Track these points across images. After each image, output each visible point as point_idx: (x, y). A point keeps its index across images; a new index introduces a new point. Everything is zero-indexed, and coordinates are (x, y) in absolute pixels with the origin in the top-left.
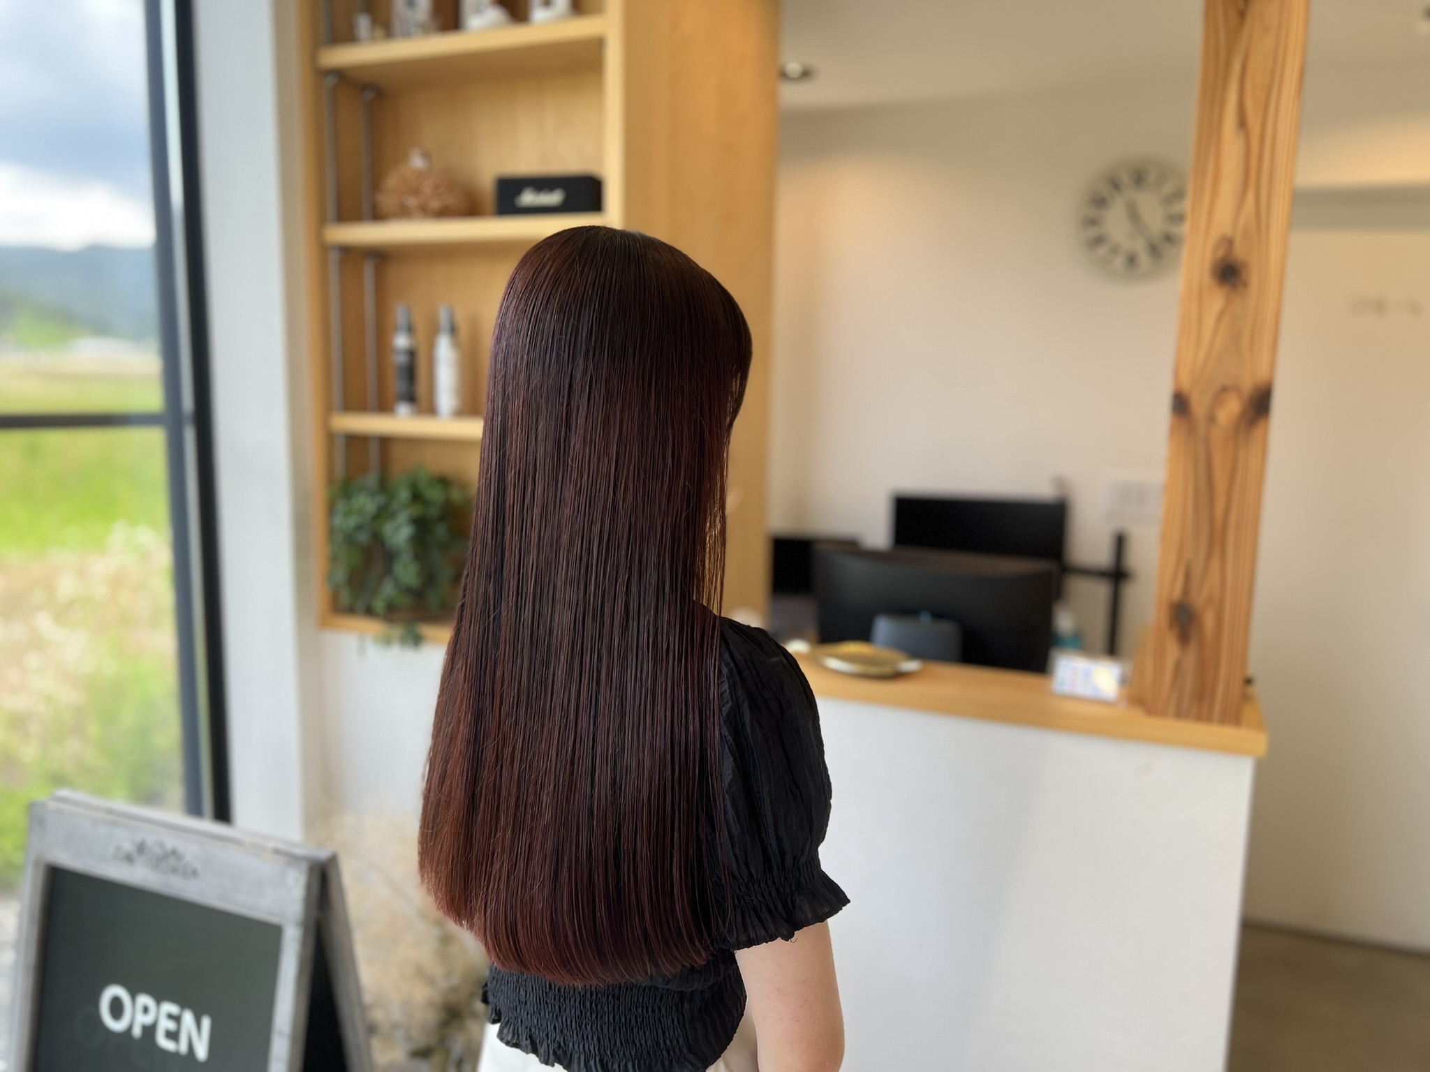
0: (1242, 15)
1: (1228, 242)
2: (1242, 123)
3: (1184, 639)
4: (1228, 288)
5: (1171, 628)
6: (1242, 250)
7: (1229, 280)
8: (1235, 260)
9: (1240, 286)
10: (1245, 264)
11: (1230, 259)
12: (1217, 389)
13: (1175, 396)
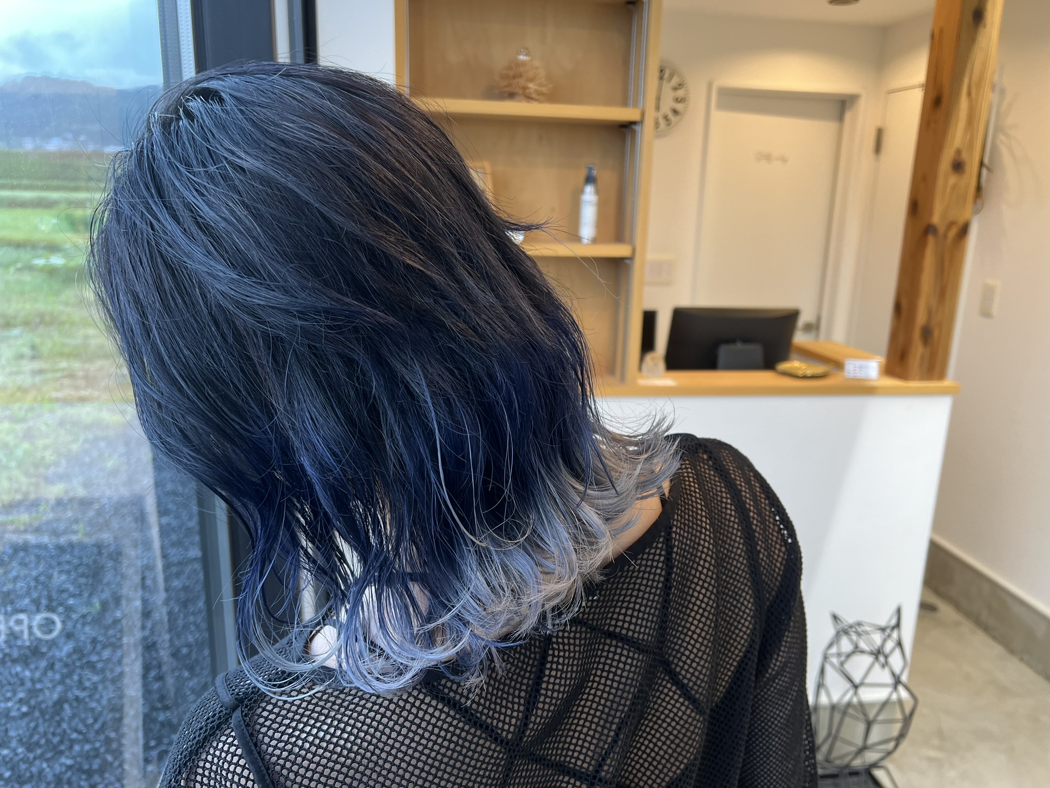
1: (958, 152)
3: (926, 343)
4: (956, 173)
5: (921, 338)
6: (965, 156)
7: (958, 170)
8: (962, 161)
9: (962, 174)
10: (965, 162)
11: (959, 160)
12: (948, 223)
13: (929, 226)
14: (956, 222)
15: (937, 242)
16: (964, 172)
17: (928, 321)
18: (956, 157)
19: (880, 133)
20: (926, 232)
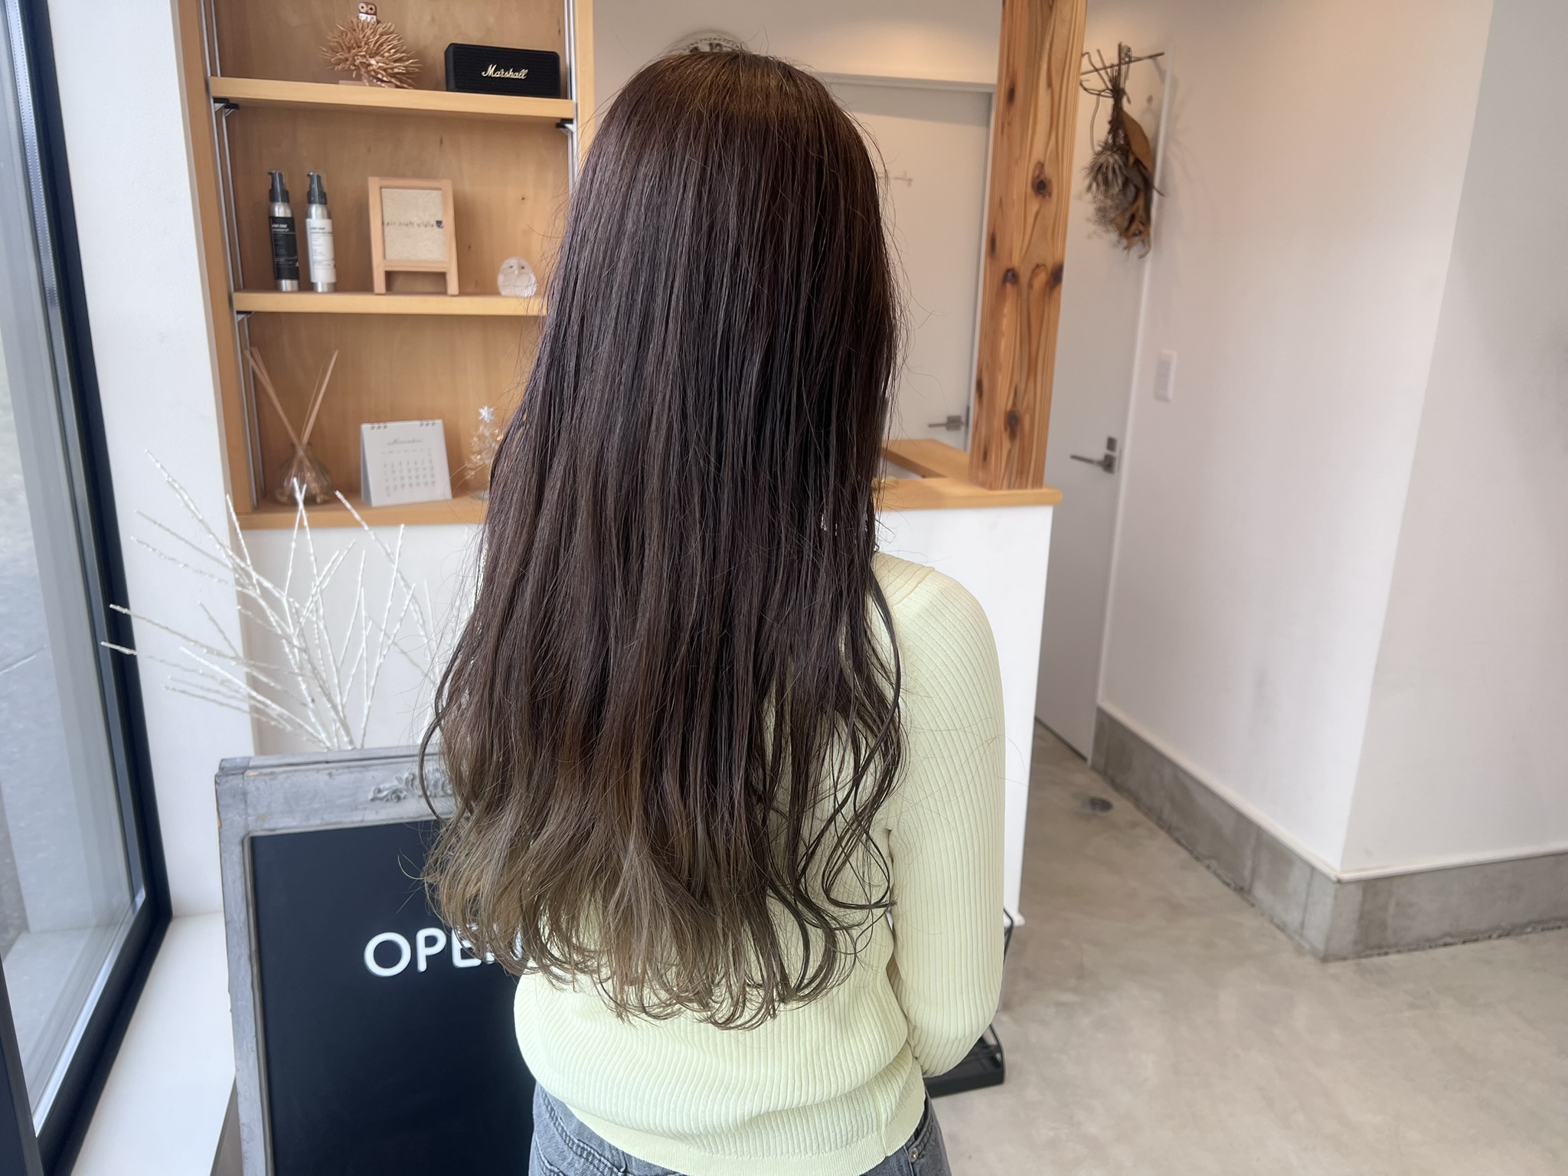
0: (1051, 8)
1: (1041, 166)
2: (1050, 85)
3: (1013, 435)
4: (1040, 197)
5: (1006, 429)
6: (1049, 172)
7: (1041, 191)
8: (1045, 179)
9: (1047, 197)
10: (1050, 181)
11: (1042, 177)
12: (1033, 266)
13: (1008, 271)
14: (1044, 265)
15: (1019, 294)
16: (1050, 195)
17: (1014, 404)
18: (1037, 173)
20: (1005, 280)
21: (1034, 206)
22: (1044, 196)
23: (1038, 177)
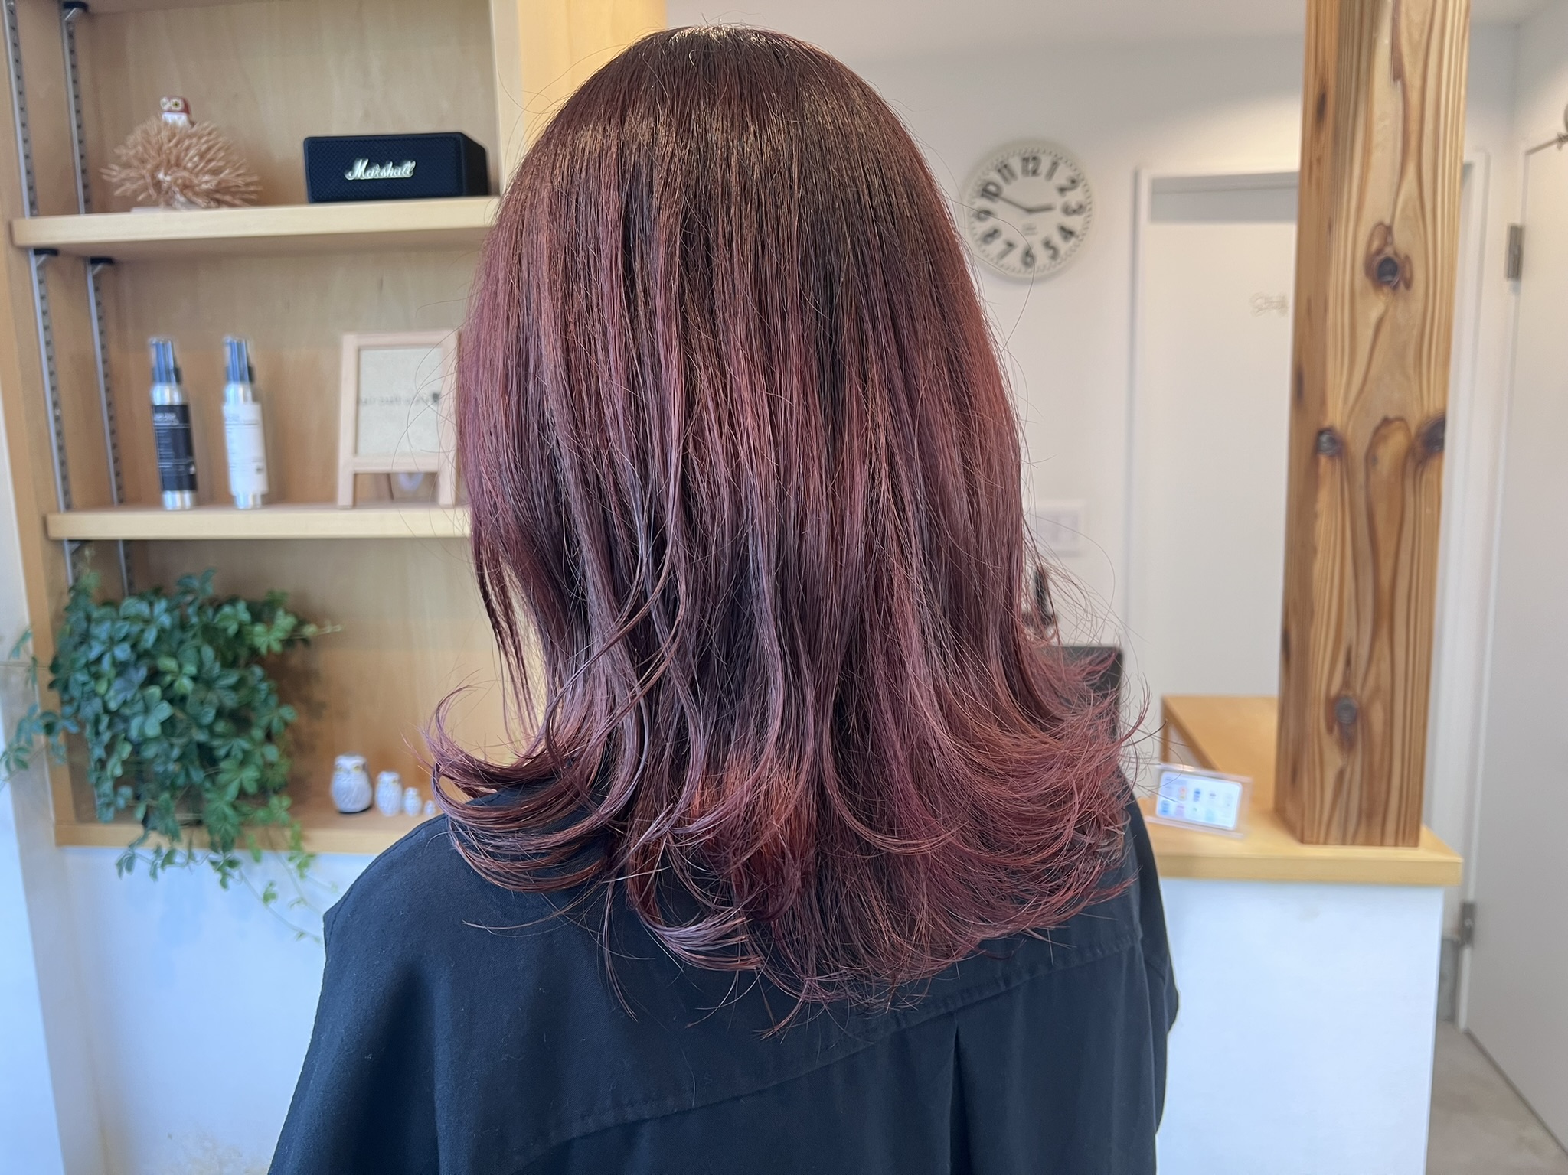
1: (1384, 231)
2: (1398, 74)
3: (1347, 743)
4: (1386, 289)
5: (1330, 730)
6: (1403, 241)
7: (1389, 278)
8: (1396, 254)
9: (1402, 286)
10: (1407, 257)
11: (1389, 251)
12: (1378, 420)
13: (1321, 432)
14: (1401, 419)
15: (1348, 474)
16: (1408, 285)
17: (1346, 683)
18: (1376, 245)
19: (1516, 237)
20: (1317, 449)
21: (1375, 306)
22: (1395, 288)
23: (1379, 251)
